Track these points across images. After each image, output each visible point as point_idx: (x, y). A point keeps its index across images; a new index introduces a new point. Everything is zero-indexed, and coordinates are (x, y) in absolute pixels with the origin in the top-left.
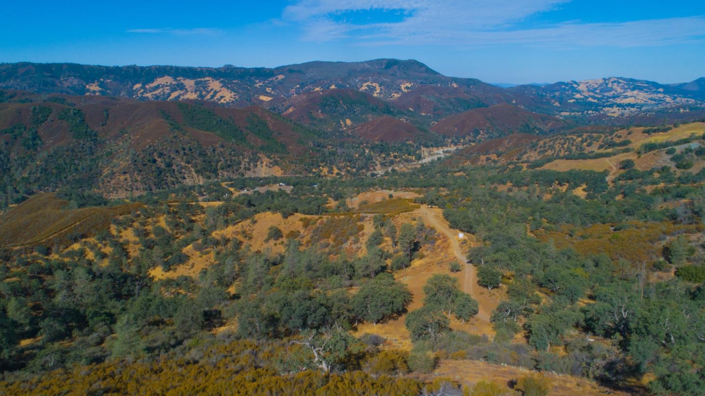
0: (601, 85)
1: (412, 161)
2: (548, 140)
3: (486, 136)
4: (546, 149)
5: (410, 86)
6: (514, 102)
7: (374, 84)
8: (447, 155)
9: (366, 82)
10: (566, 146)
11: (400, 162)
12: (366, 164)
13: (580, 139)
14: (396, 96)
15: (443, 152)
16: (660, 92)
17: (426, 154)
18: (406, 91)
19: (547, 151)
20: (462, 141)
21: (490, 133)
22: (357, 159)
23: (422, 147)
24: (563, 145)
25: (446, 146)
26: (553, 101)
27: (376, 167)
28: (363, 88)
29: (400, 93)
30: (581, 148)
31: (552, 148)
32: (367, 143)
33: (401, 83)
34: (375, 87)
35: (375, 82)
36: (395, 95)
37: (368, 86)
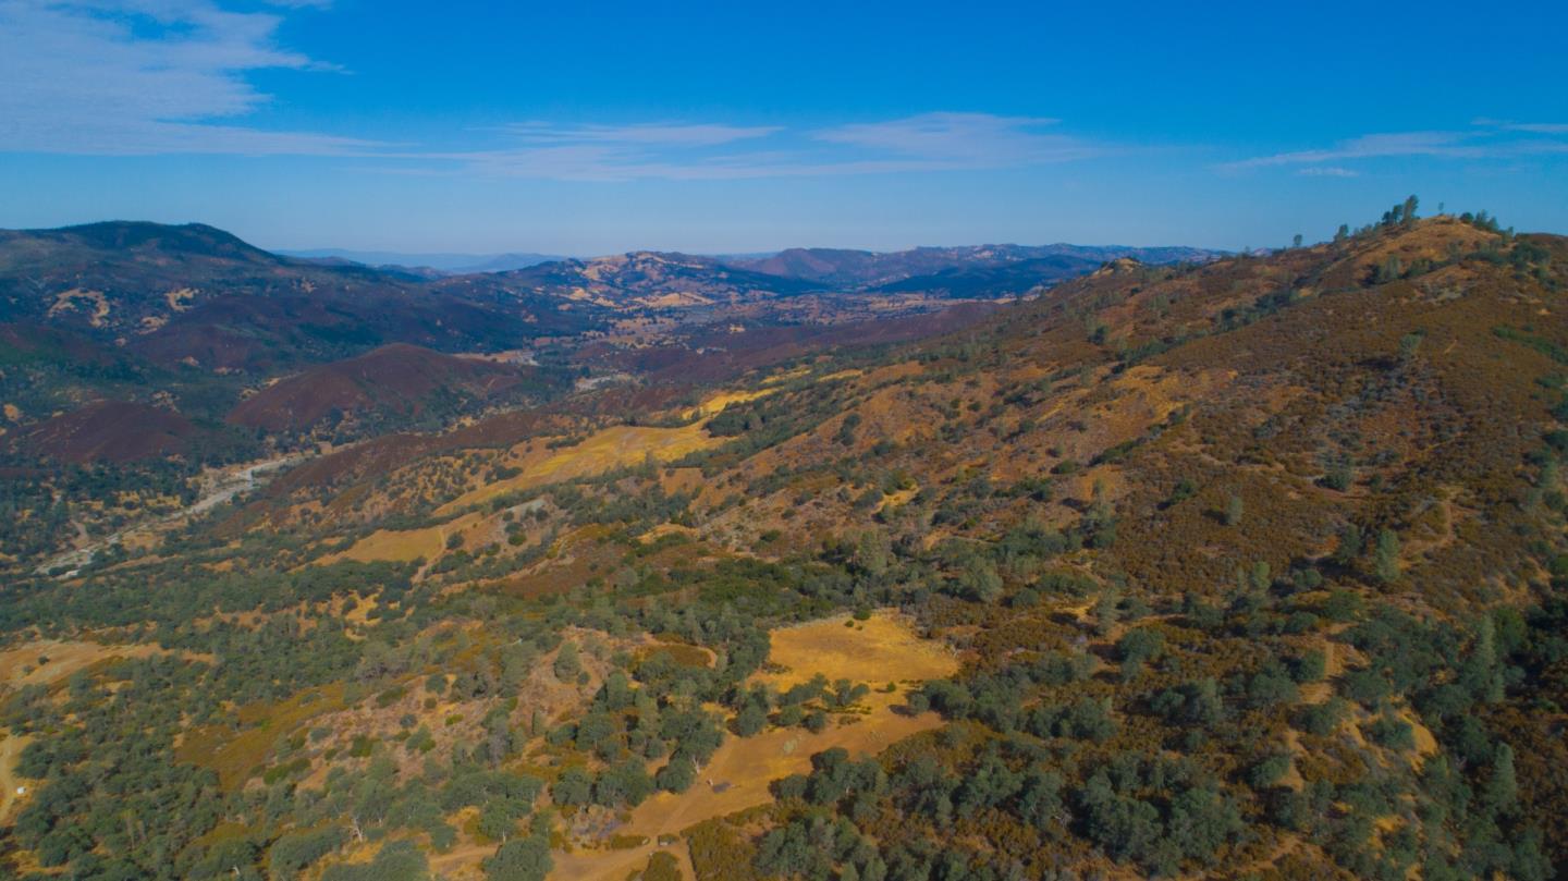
0: (625, 266)
1: (171, 510)
2: (408, 467)
3: (357, 422)
4: (403, 486)
5: (190, 295)
6: (439, 323)
7: (91, 295)
8: (260, 481)
9: (68, 287)
10: (435, 478)
11: (139, 517)
12: (48, 537)
13: (460, 462)
14: (155, 322)
15: (253, 474)
16: (721, 280)
17: (212, 483)
18: (181, 308)
19: (404, 490)
20: (302, 439)
21: (366, 415)
22: (24, 528)
23: (204, 465)
24: (430, 476)
25: (263, 456)
26: (524, 312)
27: (75, 542)
28: (60, 306)
29: (166, 316)
30: (461, 479)
31: (412, 483)
32: (59, 475)
33: (168, 290)
34: (94, 303)
35: (92, 288)
36: (152, 319)
37: (74, 300)
